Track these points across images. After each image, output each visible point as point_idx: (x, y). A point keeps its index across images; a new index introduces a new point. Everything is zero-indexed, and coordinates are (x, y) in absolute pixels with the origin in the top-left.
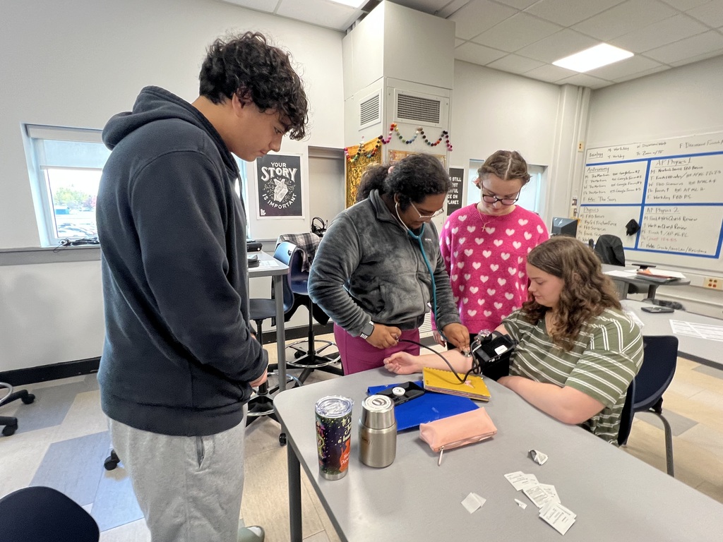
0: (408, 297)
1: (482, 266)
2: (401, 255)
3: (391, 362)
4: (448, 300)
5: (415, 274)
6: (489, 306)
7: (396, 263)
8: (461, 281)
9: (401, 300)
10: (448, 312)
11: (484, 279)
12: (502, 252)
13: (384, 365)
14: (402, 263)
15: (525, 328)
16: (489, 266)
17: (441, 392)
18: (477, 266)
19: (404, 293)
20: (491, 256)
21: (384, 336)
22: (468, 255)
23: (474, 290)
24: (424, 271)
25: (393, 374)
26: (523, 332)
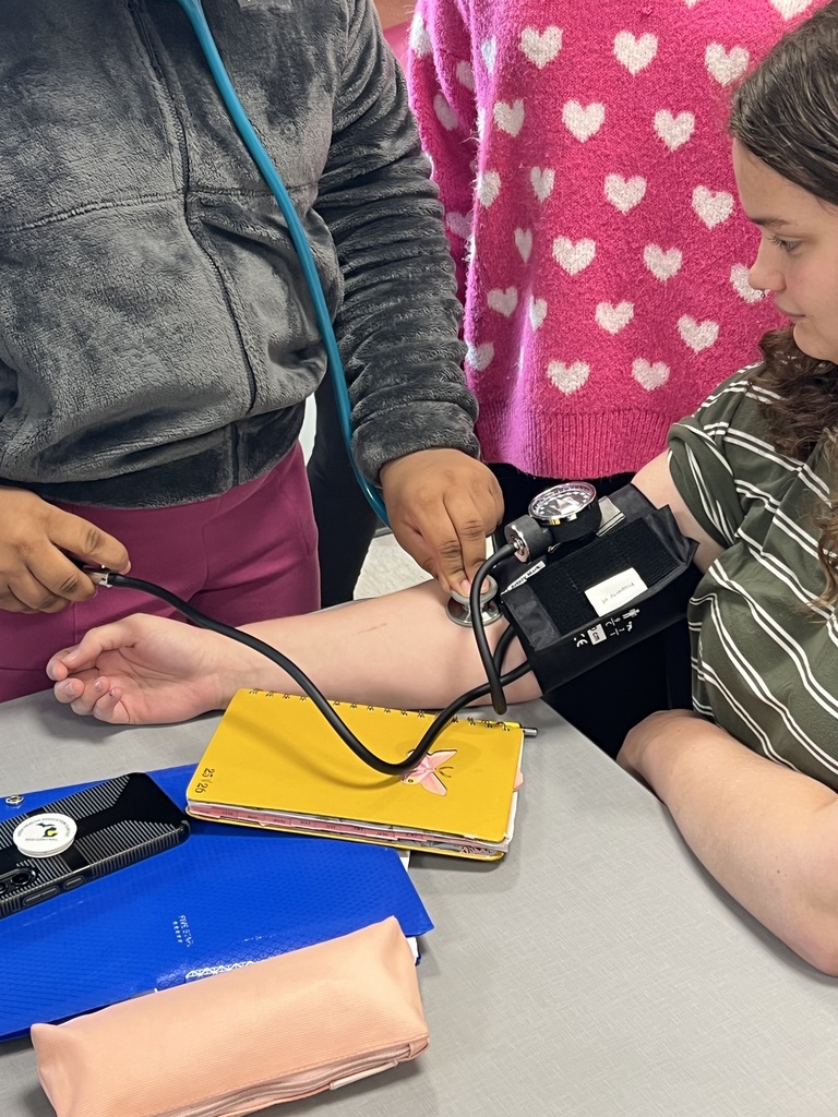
0: (135, 334)
1: (610, 125)
2: (65, 103)
3: (73, 673)
4: (411, 327)
5: (175, 204)
6: (653, 335)
7: (32, 157)
8: (517, 204)
9: (91, 356)
10: (399, 393)
11: (624, 193)
12: (706, 41)
13: (52, 684)
14: (69, 155)
15: (759, 473)
16: (648, 120)
17: (263, 825)
18: (583, 120)
19: (111, 318)
20: (656, 64)
21: (18, 548)
22: (541, 61)
23: (574, 255)
24: (230, 183)
25: (95, 726)
26: (749, 489)
